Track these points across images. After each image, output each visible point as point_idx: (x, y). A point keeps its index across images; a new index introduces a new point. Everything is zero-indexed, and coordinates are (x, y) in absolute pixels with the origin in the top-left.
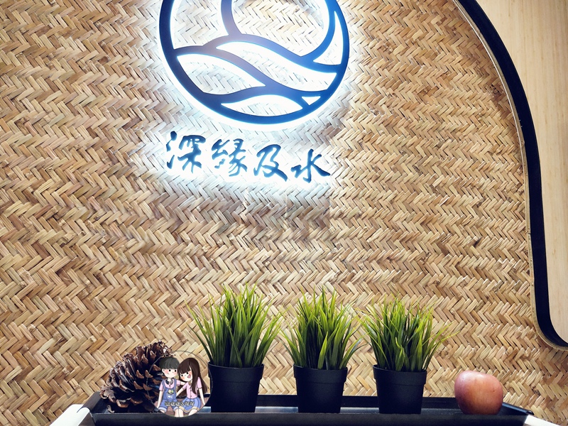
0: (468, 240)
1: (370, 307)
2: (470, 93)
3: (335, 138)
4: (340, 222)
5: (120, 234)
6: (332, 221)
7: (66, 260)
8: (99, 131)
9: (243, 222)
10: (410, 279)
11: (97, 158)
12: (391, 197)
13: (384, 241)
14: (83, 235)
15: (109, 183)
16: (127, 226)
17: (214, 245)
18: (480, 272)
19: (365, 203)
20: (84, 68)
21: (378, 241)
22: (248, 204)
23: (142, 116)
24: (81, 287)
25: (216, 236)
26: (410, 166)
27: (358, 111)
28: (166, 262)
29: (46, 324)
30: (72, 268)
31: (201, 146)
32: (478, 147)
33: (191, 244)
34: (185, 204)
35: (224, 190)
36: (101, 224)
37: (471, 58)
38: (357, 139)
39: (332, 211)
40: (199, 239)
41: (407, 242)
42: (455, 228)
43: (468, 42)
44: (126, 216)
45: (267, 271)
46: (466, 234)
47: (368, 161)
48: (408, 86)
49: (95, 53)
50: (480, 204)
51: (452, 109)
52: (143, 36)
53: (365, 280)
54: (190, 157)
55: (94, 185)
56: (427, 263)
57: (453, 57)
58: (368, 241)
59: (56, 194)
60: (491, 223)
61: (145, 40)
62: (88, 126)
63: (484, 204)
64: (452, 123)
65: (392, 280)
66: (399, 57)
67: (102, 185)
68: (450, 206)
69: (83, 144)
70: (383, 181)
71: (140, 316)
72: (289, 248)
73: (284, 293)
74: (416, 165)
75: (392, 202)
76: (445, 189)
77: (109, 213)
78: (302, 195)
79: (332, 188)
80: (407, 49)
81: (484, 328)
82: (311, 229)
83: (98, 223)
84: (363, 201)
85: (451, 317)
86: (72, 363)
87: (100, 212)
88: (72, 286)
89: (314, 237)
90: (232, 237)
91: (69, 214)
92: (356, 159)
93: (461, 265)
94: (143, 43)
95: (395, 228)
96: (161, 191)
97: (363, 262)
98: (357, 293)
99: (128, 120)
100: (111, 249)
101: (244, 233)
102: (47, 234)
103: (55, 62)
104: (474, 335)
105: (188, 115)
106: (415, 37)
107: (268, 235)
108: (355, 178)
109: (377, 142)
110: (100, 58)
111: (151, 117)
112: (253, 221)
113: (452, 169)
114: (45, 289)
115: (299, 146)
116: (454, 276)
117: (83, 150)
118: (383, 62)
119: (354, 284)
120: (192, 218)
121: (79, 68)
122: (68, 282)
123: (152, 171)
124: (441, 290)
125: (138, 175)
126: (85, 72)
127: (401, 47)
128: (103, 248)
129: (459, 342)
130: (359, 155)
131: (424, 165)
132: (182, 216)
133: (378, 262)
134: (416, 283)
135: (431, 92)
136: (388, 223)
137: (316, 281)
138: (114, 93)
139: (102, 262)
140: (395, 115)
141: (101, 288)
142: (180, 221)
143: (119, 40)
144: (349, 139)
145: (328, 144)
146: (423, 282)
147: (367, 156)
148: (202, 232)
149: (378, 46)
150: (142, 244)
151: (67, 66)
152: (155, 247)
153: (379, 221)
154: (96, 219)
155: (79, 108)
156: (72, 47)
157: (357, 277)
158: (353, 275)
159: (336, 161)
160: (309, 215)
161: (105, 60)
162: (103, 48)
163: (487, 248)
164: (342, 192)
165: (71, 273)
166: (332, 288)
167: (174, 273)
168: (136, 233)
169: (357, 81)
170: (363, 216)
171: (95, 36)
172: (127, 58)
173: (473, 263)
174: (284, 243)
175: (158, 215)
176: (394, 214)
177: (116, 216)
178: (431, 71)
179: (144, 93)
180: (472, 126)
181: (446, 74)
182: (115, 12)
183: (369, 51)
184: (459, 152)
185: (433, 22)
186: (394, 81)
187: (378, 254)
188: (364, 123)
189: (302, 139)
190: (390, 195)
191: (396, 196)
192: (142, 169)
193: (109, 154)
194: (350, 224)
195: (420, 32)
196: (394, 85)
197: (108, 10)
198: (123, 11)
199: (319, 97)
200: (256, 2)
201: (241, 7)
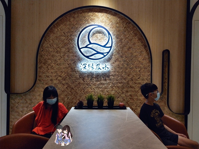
0: (137, 78)
1: (117, 91)
2: (139, 47)
3: (111, 60)
4: (112, 76)
5: (74, 81)
6: (110, 76)
7: (67, 86)
8: (69, 64)
9: (94, 78)
10: (125, 86)
11: (70, 69)
12: (122, 71)
13: (120, 79)
14: (69, 82)
16: (76, 80)
17: (90, 82)
22: (95, 74)
23: (76, 61)
24: (70, 90)
25: (90, 80)
26: (126, 64)
27: (115, 54)
28: (82, 85)
29: (66, 95)
31: (86, 65)
32: (140, 58)
33: (86, 82)
34: (84, 75)
35: (91, 72)
36: (72, 80)
37: (139, 39)
38: (115, 60)
39: (110, 74)
41: (125, 79)
42: (135, 75)
43: (139, 36)
44: (75, 78)
45: (99, 86)
46: (137, 76)
48: (125, 48)
49: (67, 50)
50: (140, 70)
51: (135, 51)
52: (74, 45)
53: (117, 86)
54: (85, 68)
56: (129, 82)
57: (136, 40)
58: (117, 79)
59: (64, 75)
60: (142, 74)
61: (75, 46)
62: (67, 64)
63: (141, 70)
64: (135, 54)
65: (122, 86)
66: (124, 42)
67: (71, 73)
68: (134, 71)
69: (67, 67)
70: (120, 68)
71: (79, 94)
72: (103, 82)
73: (102, 89)
75: (122, 72)
76: (133, 68)
78: (105, 72)
79: (110, 70)
80: (125, 40)
84: (116, 72)
85: (133, 92)
86: (70, 101)
87: (71, 78)
88: (69, 90)
89: (107, 79)
90: (93, 80)
91: (67, 79)
93: (135, 82)
94: (75, 47)
95: (123, 77)
96: (80, 73)
97: (116, 83)
98: (115, 89)
99: (74, 62)
101: (95, 80)
102: (64, 82)
103: (61, 53)
104: (138, 95)
105: (84, 59)
106: (127, 37)
107: (99, 80)
108: (115, 68)
109: (119, 60)
112: (96, 77)
113: (134, 64)
114: (65, 90)
115: (104, 63)
116: (134, 85)
117: (67, 68)
118: (120, 43)
120: (86, 77)
121: (65, 53)
122: (68, 89)
123: (79, 70)
124: (131, 87)
127: (124, 39)
128: (72, 84)
129: (134, 96)
130: (115, 63)
131: (128, 64)
132: (84, 77)
133: (119, 83)
134: (126, 86)
135: (130, 48)
136: (121, 76)
137: (108, 87)
138: (71, 57)
139: (73, 86)
140: (123, 54)
141: (73, 90)
142: (84, 78)
143: (71, 47)
144: (113, 60)
145: (109, 62)
146: (128, 86)
147: (117, 63)
148: (88, 80)
150: (78, 82)
151: (63, 53)
152: (80, 83)
153: (119, 75)
155: (66, 61)
156: (63, 50)
157: (115, 86)
158: (114, 85)
159: (111, 65)
160: (106, 76)
161: (69, 51)
163: (141, 79)
164: (112, 71)
165: (68, 88)
166: (111, 88)
167: (84, 87)
169: (115, 48)
170: (116, 75)
171: (66, 47)
172: (72, 50)
173: (138, 82)
175: (80, 77)
176: (122, 74)
177: (74, 78)
178: (130, 44)
179: (76, 56)
180: (139, 54)
181: (134, 44)
182: (69, 42)
183: (117, 41)
184: (136, 60)
185: (131, 32)
186: (123, 47)
187: (119, 81)
188: (116, 57)
189: (104, 62)
190: (121, 70)
191: (123, 70)
192: (77, 70)
193: (71, 68)
194: (114, 76)
195: (128, 35)
196: (122, 48)
197: (68, 41)
198: (71, 41)
199: (107, 53)
200: (94, 35)
201: (92, 36)
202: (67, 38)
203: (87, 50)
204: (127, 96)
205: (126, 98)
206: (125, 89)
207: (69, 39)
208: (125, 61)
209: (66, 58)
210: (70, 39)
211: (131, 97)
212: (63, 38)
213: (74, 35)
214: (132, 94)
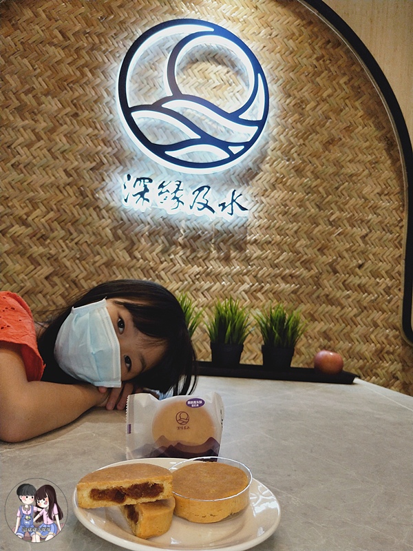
0: (355, 263)
2: (368, 144)
3: (254, 180)
4: (254, 247)
5: (88, 251)
6: (248, 246)
7: (51, 270)
8: (73, 172)
9: (180, 245)
10: (306, 292)
11: (72, 194)
12: (295, 229)
13: (288, 262)
14: (63, 251)
15: (81, 212)
16: (95, 246)
17: (158, 262)
18: (362, 288)
19: (274, 232)
20: (60, 122)
21: (283, 262)
22: (185, 231)
23: (105, 161)
24: (63, 290)
25: (160, 255)
26: (313, 203)
27: (274, 158)
28: (123, 273)
30: (56, 275)
31: (149, 185)
32: (370, 189)
33: (141, 260)
34: (137, 229)
35: (166, 220)
36: (76, 243)
37: (370, 114)
38: (272, 181)
39: (248, 238)
40: (147, 257)
41: (306, 264)
42: (345, 253)
43: (370, 99)
44: (93, 238)
45: (197, 282)
46: (353, 259)
47: (279, 199)
48: (316, 137)
49: (68, 109)
50: (367, 235)
51: (350, 157)
52: (105, 94)
53: (271, 291)
54: (142, 194)
55: (70, 214)
56: (321, 280)
57: (356, 113)
58: (275, 262)
59: (43, 220)
60: (374, 250)
61: (107, 98)
62: (65, 168)
63: (370, 235)
64: (351, 169)
65: (292, 292)
66: (310, 112)
67: (76, 214)
68: (343, 236)
69: (61, 183)
70: (291, 216)
72: (215, 266)
73: (210, 299)
74: (318, 203)
75: (296, 232)
76: (339, 223)
77: (81, 235)
78: (226, 225)
79: (250, 220)
80: (317, 105)
81: (360, 329)
82: (231, 252)
83: (74, 242)
84: (273, 230)
85: (335, 321)
87: (75, 234)
88: (57, 288)
89: (234, 258)
90: (172, 256)
91: (52, 235)
92: (270, 197)
93: (347, 282)
94: (105, 101)
95: (298, 253)
96: (119, 219)
97: (271, 278)
98: (264, 301)
99: (94, 164)
100: (84, 262)
101: (181, 253)
102: (37, 250)
103: (39, 117)
104: (352, 335)
105: (140, 160)
106: (325, 95)
107: (199, 256)
108: (268, 212)
109: (288, 184)
110: (72, 114)
111: (111, 163)
112: (188, 244)
113: (347, 206)
114: (38, 289)
115: (226, 187)
116: (340, 291)
117: (61, 187)
118: (296, 116)
119: (263, 294)
120: (143, 240)
121: (57, 122)
122: (54, 285)
123: (112, 204)
124: (330, 300)
125: (102, 207)
126: (61, 125)
127: (313, 104)
128: (77, 261)
129: (339, 339)
130: (272, 194)
131: (324, 203)
132: (135, 239)
133: (282, 278)
134: (310, 295)
135: (335, 143)
136: (291, 249)
137: (234, 290)
138: (83, 142)
139: (77, 271)
140: (304, 161)
141: (76, 290)
142: (133, 243)
143: (86, 98)
144: (266, 182)
145: (248, 185)
146: (316, 294)
147: (278, 195)
148: (150, 252)
149: (293, 103)
150: (105, 259)
151: (48, 120)
152: (115, 262)
153: (285, 247)
154: (72, 240)
155: (58, 154)
156: (52, 105)
157: (265, 288)
158: (263, 287)
159: (253, 199)
160: (231, 241)
161: (76, 115)
162: (75, 105)
163: (368, 270)
164: (257, 224)
165: (56, 279)
166: (246, 297)
168: (101, 251)
169: (274, 133)
170: (273, 242)
171: (67, 95)
172: (93, 114)
173: (357, 281)
174: (211, 262)
175: (117, 238)
176: (297, 242)
177: (86, 238)
178: (336, 124)
179: (106, 142)
180: (366, 172)
181: (349, 127)
182: (83, 75)
183: (286, 107)
184: (354, 193)
185: (342, 82)
186: (305, 133)
187: (282, 271)
188: (278, 168)
189: (228, 181)
190: (295, 226)
191: (300, 227)
192: (105, 202)
193: (81, 191)
194: (262, 249)
195: (330, 91)
196: (304, 136)
197: (78, 73)
198: (90, 75)
199: (243, 147)
200: (195, 65)
201: (183, 69)
202: (76, 56)
203: (158, 122)
204: (312, 335)
205: (307, 345)
206: (302, 307)
207: (82, 62)
208: (309, 190)
209: (60, 145)
210: (86, 65)
211: (326, 341)
212: (56, 53)
213: (107, 50)
214: (331, 329)
